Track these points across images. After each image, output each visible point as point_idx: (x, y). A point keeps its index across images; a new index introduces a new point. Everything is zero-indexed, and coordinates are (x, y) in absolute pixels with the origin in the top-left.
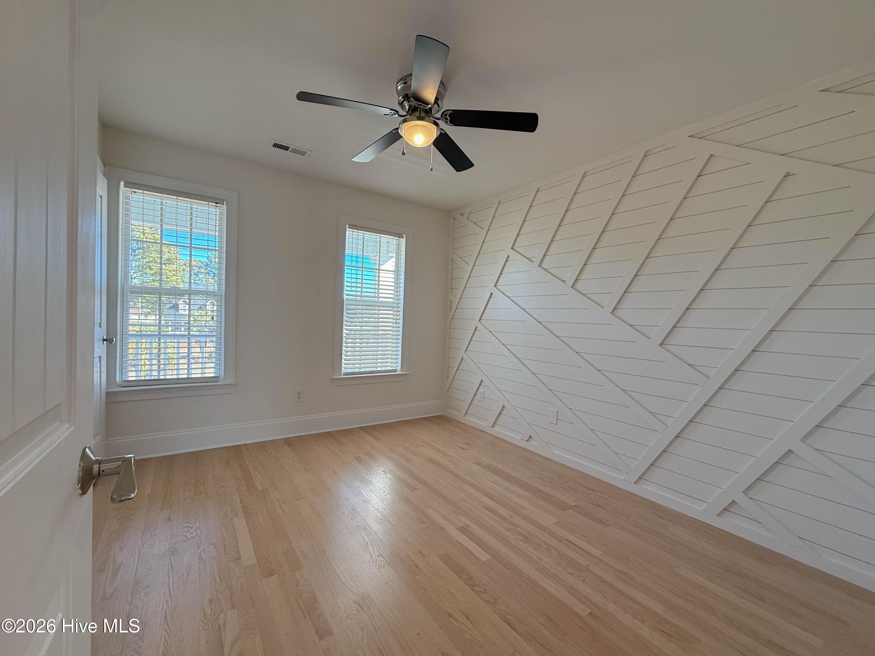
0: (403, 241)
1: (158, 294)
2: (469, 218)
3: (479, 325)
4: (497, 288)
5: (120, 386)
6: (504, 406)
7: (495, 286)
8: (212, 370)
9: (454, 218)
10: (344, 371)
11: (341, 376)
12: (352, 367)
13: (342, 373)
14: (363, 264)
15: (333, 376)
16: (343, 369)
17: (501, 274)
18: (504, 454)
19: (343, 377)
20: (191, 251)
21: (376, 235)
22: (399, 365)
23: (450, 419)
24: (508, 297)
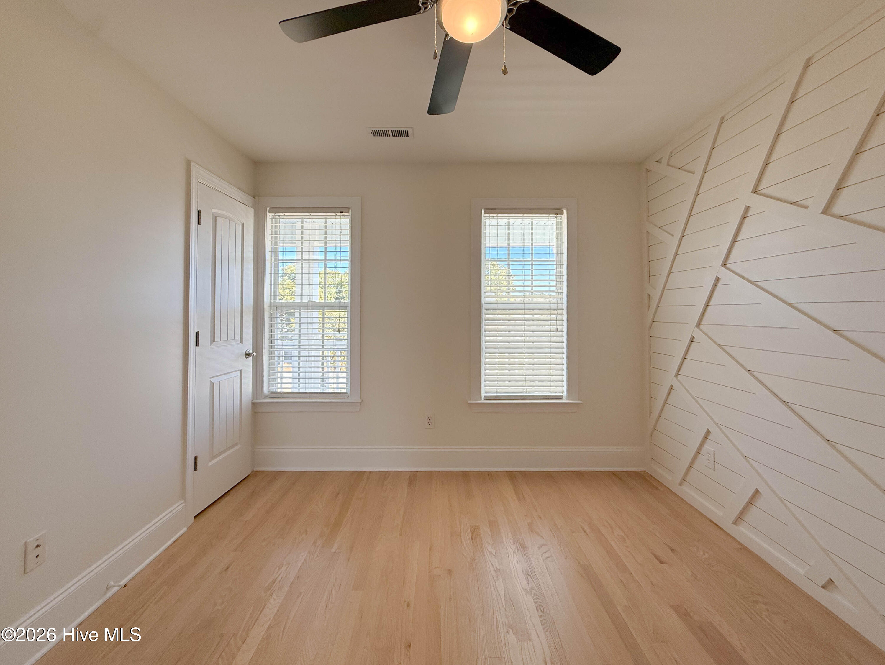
0: (564, 217)
1: (298, 308)
2: (671, 163)
3: (698, 335)
4: (727, 268)
5: (266, 397)
6: (757, 491)
7: (724, 264)
8: (345, 386)
9: (648, 171)
10: (483, 395)
11: (481, 400)
12: (496, 390)
13: (482, 398)
14: (509, 255)
15: (470, 400)
16: (483, 391)
17: (734, 241)
18: (756, 602)
19: (483, 401)
20: (325, 264)
21: (522, 216)
22: (565, 389)
23: (654, 483)
24: (753, 283)
